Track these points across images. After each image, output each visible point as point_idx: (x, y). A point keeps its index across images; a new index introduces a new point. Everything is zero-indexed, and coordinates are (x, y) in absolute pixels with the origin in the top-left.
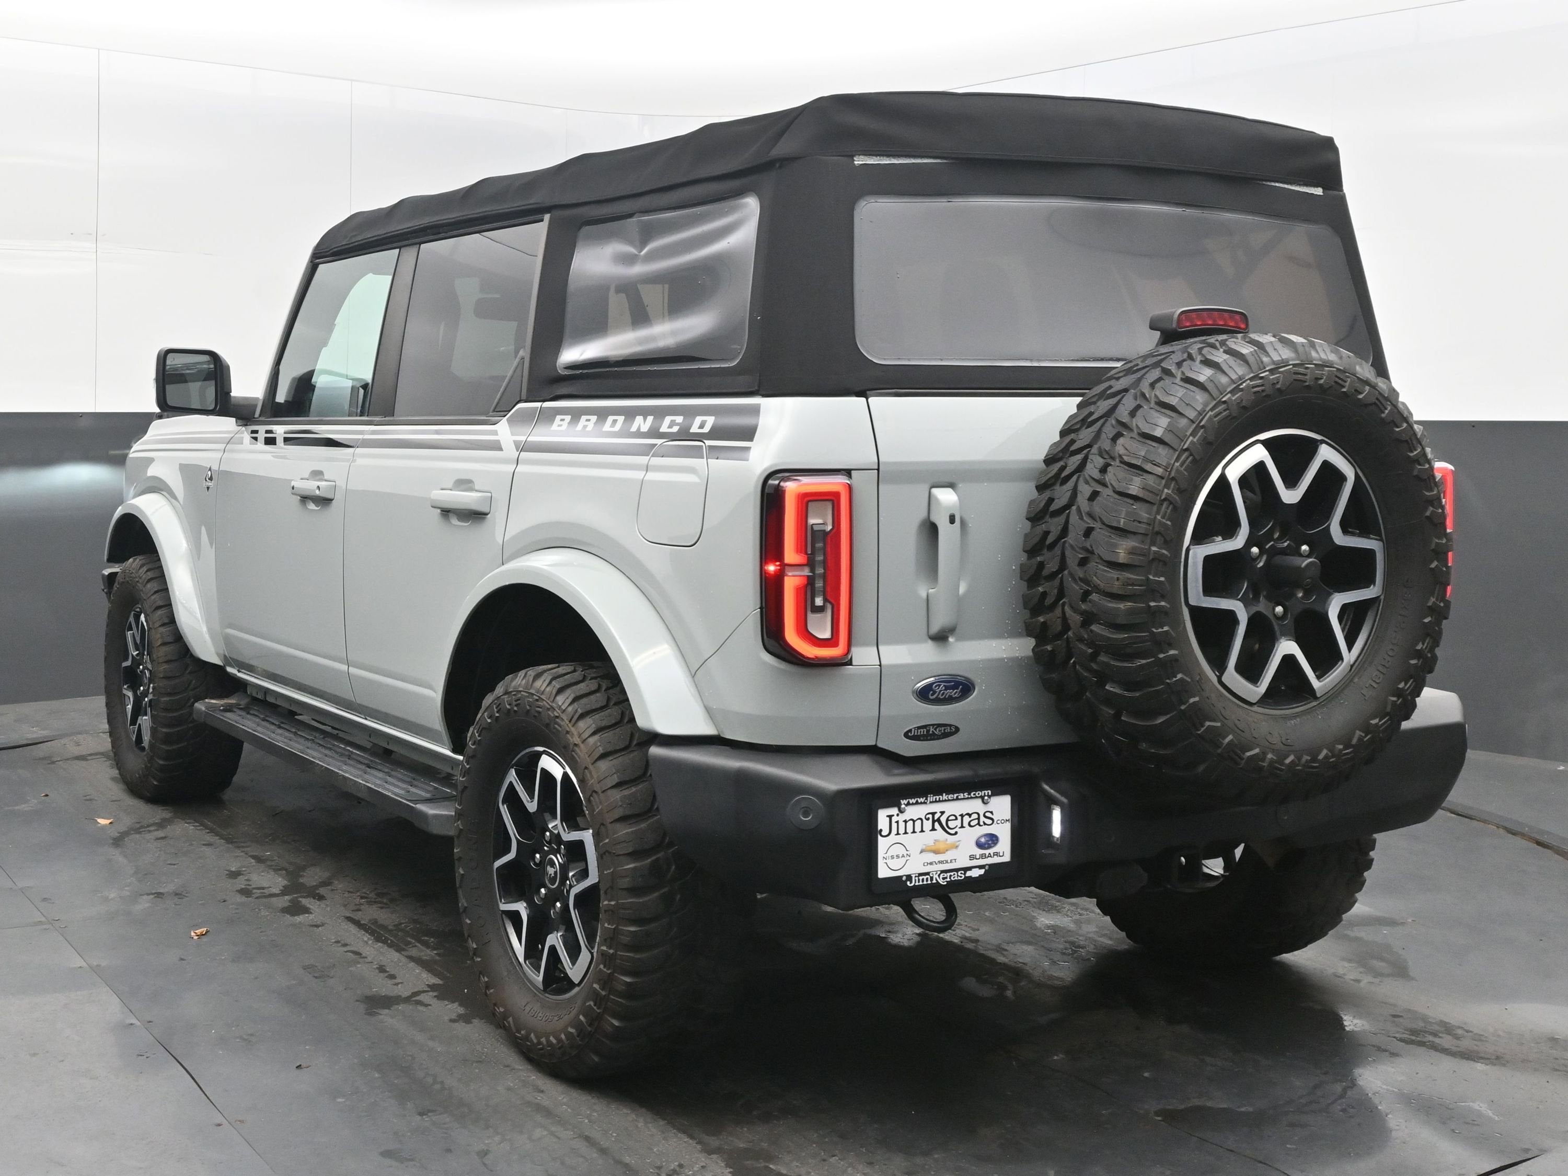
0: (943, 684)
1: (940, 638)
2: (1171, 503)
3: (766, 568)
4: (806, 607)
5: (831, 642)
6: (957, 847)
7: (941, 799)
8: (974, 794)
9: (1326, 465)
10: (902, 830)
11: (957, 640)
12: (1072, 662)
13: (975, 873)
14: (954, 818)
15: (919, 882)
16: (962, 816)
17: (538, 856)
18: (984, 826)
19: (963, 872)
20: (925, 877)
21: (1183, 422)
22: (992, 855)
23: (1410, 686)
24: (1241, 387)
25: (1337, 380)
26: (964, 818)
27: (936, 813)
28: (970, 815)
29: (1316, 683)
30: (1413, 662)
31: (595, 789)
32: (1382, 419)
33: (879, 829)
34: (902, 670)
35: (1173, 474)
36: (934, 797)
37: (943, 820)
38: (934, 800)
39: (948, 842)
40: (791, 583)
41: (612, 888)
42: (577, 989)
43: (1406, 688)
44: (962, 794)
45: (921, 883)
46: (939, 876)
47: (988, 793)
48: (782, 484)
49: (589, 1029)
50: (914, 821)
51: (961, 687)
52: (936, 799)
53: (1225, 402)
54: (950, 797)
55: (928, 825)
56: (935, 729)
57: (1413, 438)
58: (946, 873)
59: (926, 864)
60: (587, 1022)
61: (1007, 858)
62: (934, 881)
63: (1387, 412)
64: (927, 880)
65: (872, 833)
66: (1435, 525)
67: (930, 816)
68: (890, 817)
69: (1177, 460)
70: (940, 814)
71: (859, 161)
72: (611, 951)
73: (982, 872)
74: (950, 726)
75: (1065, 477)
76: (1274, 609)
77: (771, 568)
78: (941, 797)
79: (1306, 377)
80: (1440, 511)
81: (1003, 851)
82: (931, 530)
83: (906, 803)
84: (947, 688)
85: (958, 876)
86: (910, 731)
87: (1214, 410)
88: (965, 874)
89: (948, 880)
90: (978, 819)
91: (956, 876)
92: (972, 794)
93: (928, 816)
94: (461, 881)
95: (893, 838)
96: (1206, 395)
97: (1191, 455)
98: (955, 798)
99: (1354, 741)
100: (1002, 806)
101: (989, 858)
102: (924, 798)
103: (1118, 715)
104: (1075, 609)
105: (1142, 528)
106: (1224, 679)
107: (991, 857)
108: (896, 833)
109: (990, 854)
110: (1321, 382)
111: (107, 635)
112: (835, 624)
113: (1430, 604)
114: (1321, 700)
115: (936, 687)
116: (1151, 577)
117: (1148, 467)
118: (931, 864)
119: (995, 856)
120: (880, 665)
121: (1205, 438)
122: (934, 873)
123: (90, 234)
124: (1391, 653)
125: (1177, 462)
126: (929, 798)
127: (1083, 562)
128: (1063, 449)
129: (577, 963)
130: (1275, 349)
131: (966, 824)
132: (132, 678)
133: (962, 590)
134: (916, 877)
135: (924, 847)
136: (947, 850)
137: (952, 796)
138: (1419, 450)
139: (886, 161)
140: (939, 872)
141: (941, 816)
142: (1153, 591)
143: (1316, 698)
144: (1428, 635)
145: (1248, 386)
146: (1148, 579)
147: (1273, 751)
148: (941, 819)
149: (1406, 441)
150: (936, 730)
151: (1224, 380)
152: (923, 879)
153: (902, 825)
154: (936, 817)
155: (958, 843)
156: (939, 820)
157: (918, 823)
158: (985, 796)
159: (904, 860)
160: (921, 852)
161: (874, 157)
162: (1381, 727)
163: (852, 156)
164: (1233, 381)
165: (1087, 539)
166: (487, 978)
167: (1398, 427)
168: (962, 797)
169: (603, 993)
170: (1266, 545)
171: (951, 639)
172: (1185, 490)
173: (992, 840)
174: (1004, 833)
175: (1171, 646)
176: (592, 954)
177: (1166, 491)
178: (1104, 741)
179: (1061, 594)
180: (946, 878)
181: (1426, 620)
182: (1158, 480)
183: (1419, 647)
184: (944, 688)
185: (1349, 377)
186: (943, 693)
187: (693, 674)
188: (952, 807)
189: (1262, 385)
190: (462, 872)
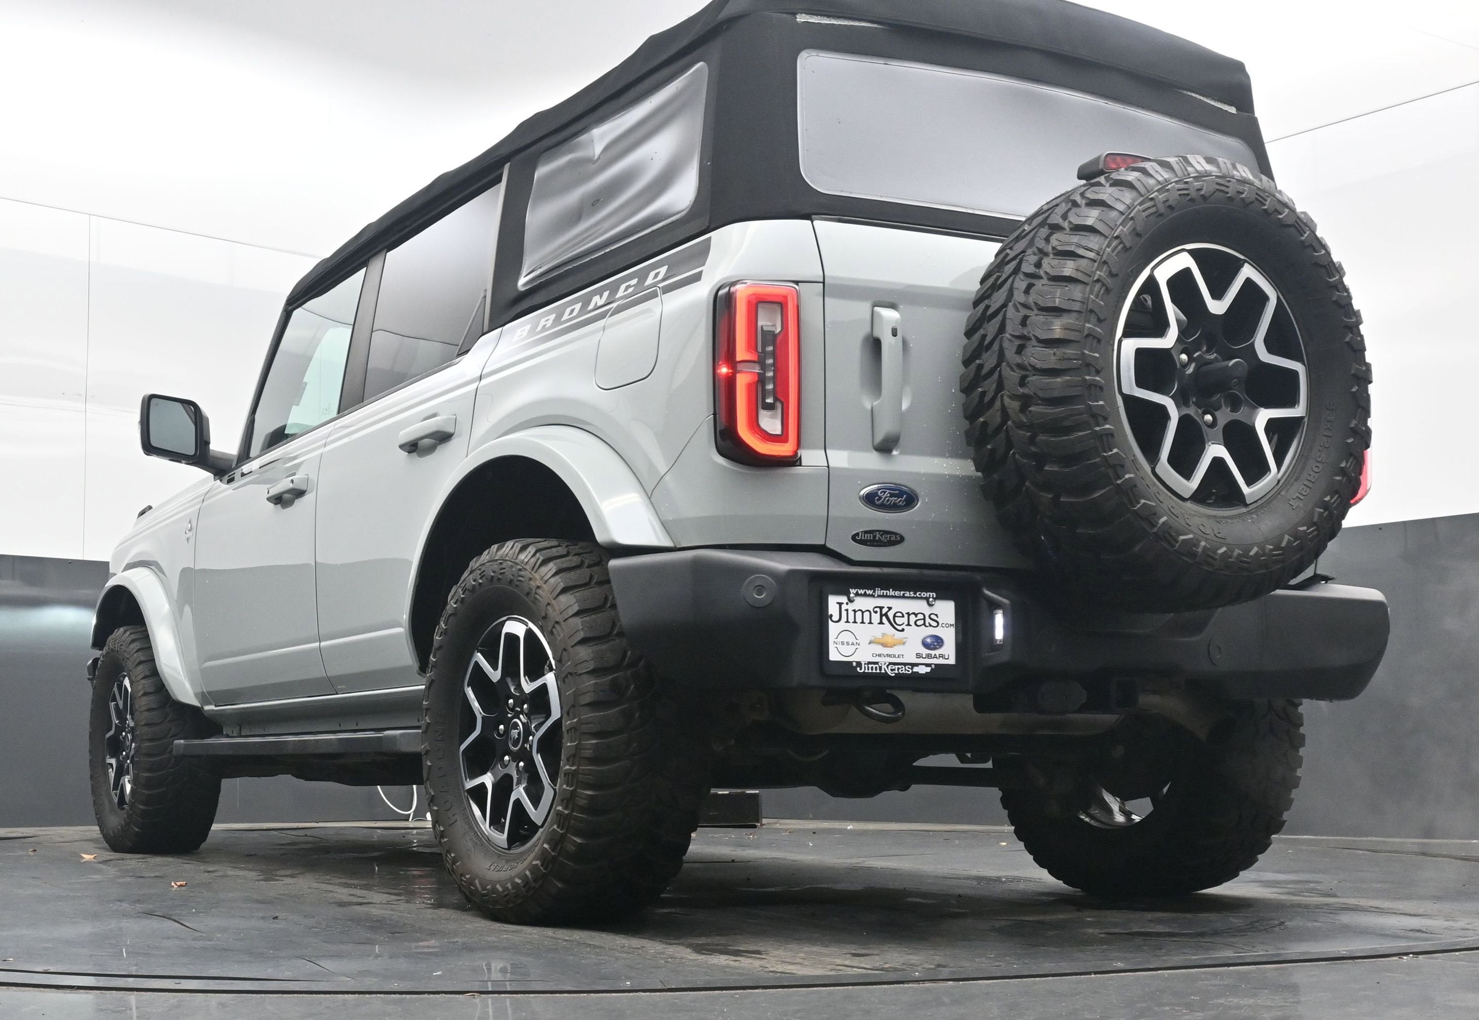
0: (888, 491)
1: (885, 447)
2: (1103, 285)
3: (719, 371)
4: (757, 404)
5: (781, 439)
6: (904, 643)
7: (888, 594)
8: (920, 594)
9: (1249, 282)
10: (851, 619)
11: (901, 453)
12: (1011, 453)
13: (923, 670)
14: (901, 615)
15: (868, 670)
16: (909, 614)
17: (502, 727)
18: (929, 628)
19: (910, 667)
20: (874, 666)
21: (1114, 214)
22: (938, 657)
23: (1336, 500)
24: (1167, 188)
25: (1258, 197)
26: (911, 617)
27: (884, 607)
28: (916, 615)
29: (1245, 489)
30: (1338, 478)
31: (557, 620)
32: (1302, 242)
33: (829, 614)
34: (848, 475)
35: (1104, 258)
36: (882, 591)
37: (891, 615)
38: (882, 594)
39: (895, 638)
40: (742, 381)
41: (573, 706)
42: (541, 830)
43: (1332, 501)
44: (908, 593)
45: (870, 671)
46: (887, 666)
47: (933, 595)
48: (732, 289)
49: (553, 854)
50: (863, 612)
51: (905, 496)
52: (883, 593)
53: (1152, 199)
54: (897, 593)
55: (876, 618)
56: (882, 535)
57: (1330, 264)
58: (894, 665)
59: (874, 655)
60: (550, 848)
61: (952, 661)
62: (883, 671)
63: (1306, 235)
64: (876, 670)
65: (823, 619)
66: (1355, 351)
67: (878, 610)
68: (840, 604)
69: (1108, 246)
70: (888, 609)
71: (801, 18)
72: (574, 768)
73: (928, 669)
74: (896, 534)
75: (1001, 283)
76: (1203, 418)
77: (724, 370)
78: (888, 592)
79: (1228, 189)
80: (1359, 339)
81: (948, 654)
82: (874, 345)
83: (855, 592)
84: (892, 495)
85: (905, 670)
86: (857, 534)
87: (1143, 204)
88: (912, 669)
89: (896, 672)
90: (924, 619)
91: (904, 669)
92: (918, 593)
93: (875, 610)
94: (429, 773)
95: (842, 625)
96: (1134, 194)
97: (1121, 242)
98: (901, 595)
99: (1284, 544)
100: (946, 610)
101: (935, 659)
102: (872, 591)
103: (1057, 497)
104: (1013, 397)
105: (1077, 307)
106: (1157, 470)
107: (936, 658)
108: (846, 620)
109: (935, 655)
110: (1243, 196)
111: (92, 711)
112: (784, 420)
113: (1352, 425)
114: (1251, 507)
115: (881, 493)
116: (1086, 352)
117: (1081, 252)
118: (880, 655)
119: (941, 658)
120: (828, 467)
121: (1134, 229)
122: (883, 663)
123: (80, 395)
124: (1316, 470)
125: (1109, 248)
126: (876, 591)
127: (1020, 350)
128: (998, 264)
129: (540, 806)
130: (1198, 162)
131: (912, 622)
132: (116, 746)
133: (905, 406)
134: (865, 664)
135: (873, 638)
136: (895, 645)
137: (899, 593)
138: (1337, 277)
139: (826, 20)
140: (887, 663)
141: (888, 611)
142: (1088, 365)
143: (1246, 505)
144: (1351, 455)
145: (1173, 187)
146: (1083, 353)
147: (1206, 540)
148: (888, 614)
149: (1325, 267)
150: (882, 537)
151: (1152, 182)
152: (872, 668)
153: (851, 614)
154: (884, 611)
155: (904, 640)
156: (886, 615)
157: (867, 615)
158: (930, 597)
159: (855, 647)
160: (869, 643)
161: (815, 17)
162: (1309, 535)
163: (794, 14)
164: (1159, 182)
165: (1024, 328)
166: (454, 853)
167: (1317, 252)
168: (908, 595)
169: (566, 812)
170: (1195, 354)
171: (895, 453)
172: (1117, 275)
173: (937, 642)
174: (949, 636)
175: (1106, 419)
176: (555, 790)
177: (1098, 272)
178: (1043, 538)
179: (1000, 386)
180: (894, 670)
181: (1350, 441)
182: (1090, 263)
183: (1343, 465)
184: (889, 495)
185: (1269, 197)
186: (888, 500)
187: (649, 495)
188: (900, 605)
189: (1187, 189)
190: (429, 764)
